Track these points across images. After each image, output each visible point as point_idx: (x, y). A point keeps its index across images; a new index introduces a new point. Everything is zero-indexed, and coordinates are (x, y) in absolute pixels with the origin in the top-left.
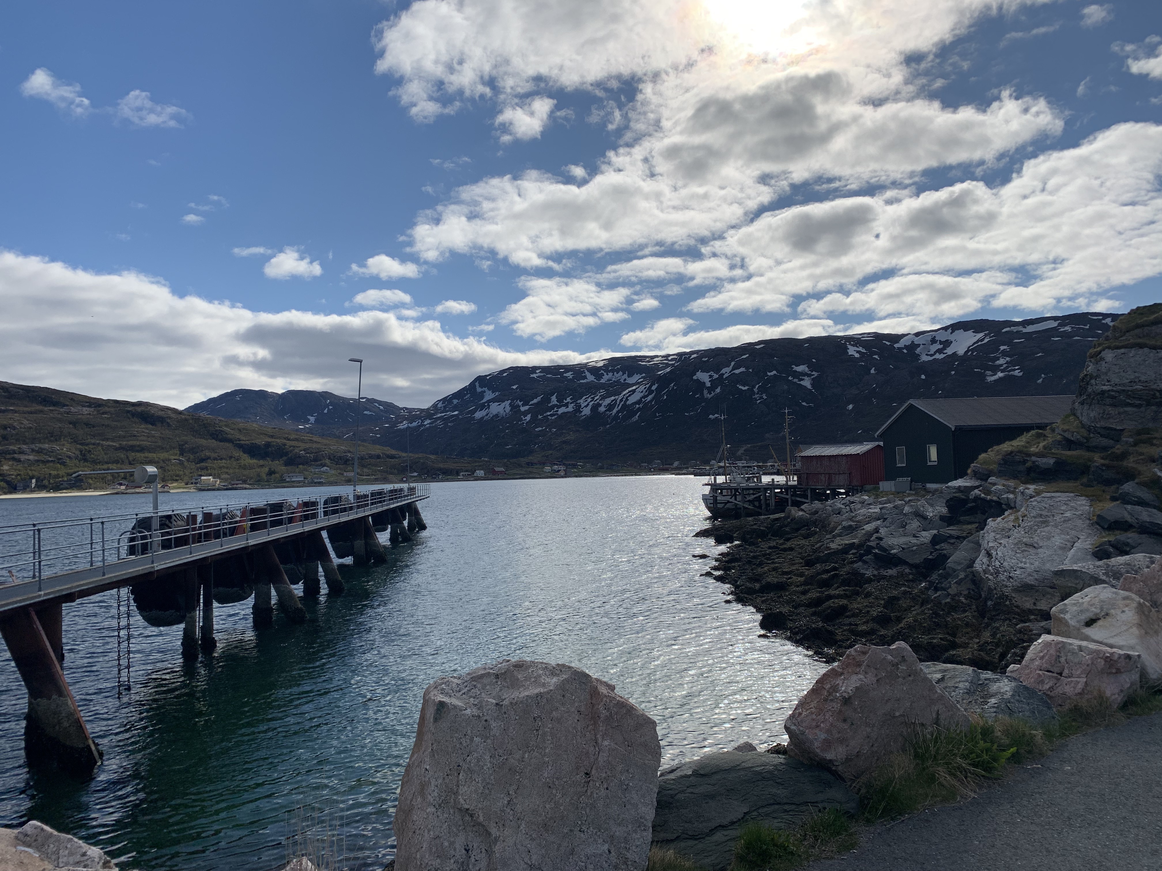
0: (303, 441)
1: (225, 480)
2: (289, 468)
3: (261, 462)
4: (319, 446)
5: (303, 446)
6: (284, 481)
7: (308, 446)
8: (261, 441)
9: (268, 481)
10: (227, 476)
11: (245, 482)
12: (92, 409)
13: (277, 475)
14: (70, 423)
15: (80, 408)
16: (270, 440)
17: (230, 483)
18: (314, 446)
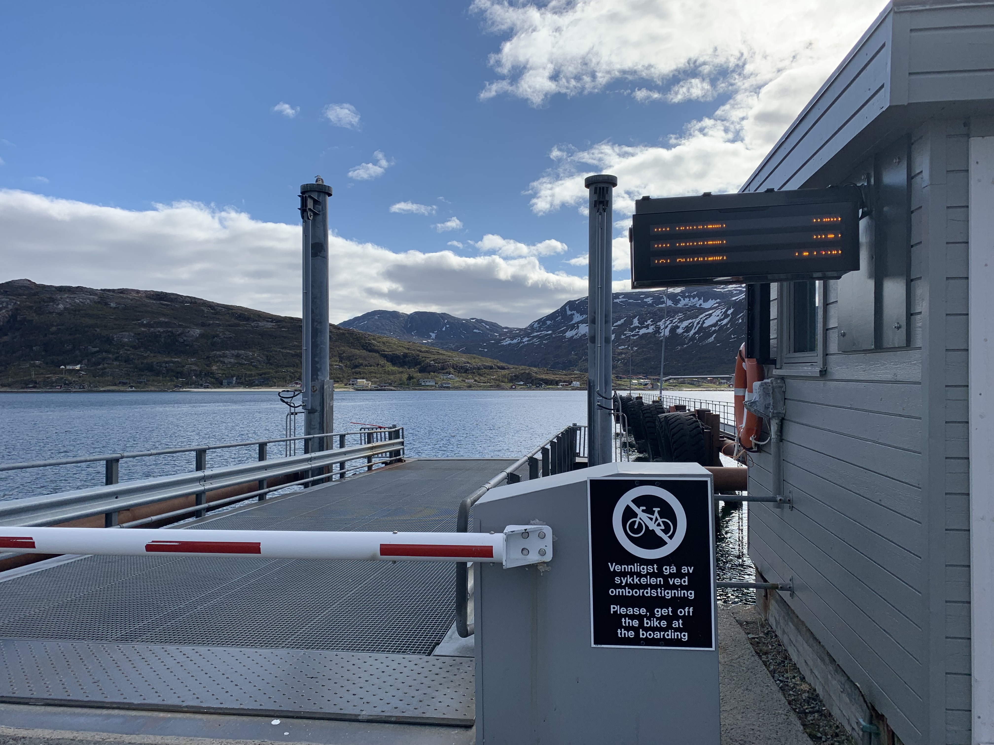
0: (431, 353)
1: (375, 383)
2: (423, 374)
3: (401, 369)
4: (444, 357)
5: (433, 357)
6: (420, 385)
7: (436, 357)
8: (400, 352)
9: (408, 385)
10: (376, 380)
11: (390, 384)
12: (274, 324)
13: (415, 380)
14: (260, 335)
15: (265, 323)
16: (407, 351)
17: (379, 385)
18: (441, 357)
